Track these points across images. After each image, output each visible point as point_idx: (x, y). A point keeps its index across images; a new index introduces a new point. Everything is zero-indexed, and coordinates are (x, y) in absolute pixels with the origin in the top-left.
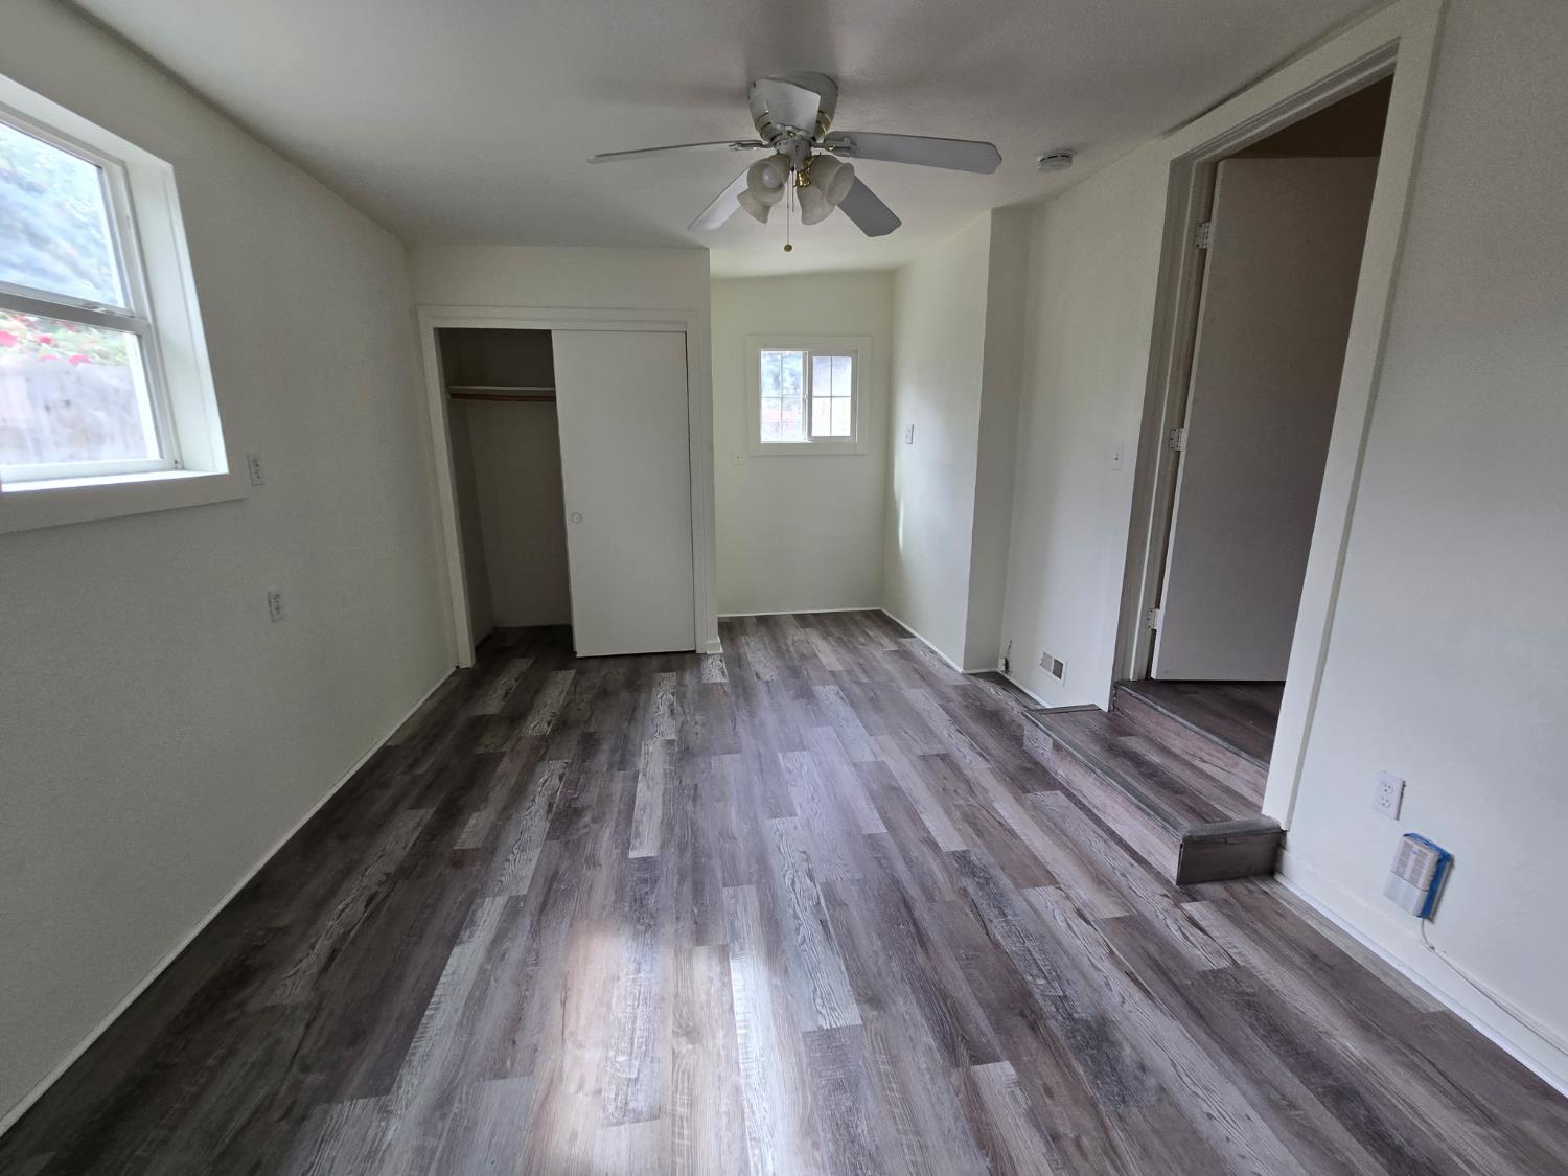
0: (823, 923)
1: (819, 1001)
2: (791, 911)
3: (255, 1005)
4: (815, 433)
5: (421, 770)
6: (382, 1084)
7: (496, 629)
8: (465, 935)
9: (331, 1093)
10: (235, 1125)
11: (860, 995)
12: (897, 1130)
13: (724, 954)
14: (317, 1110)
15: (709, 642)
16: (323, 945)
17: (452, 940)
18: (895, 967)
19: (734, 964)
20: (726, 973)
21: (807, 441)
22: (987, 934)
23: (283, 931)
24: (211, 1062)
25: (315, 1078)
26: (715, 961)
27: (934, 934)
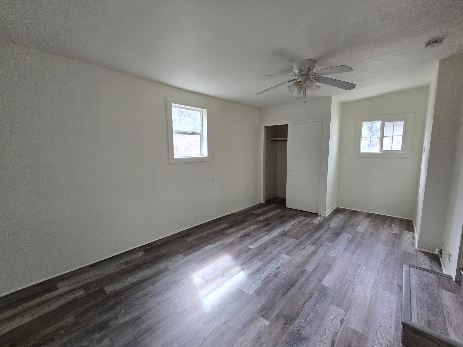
0: (267, 277)
1: (248, 286)
2: (264, 271)
3: (186, 239)
4: (384, 149)
5: (234, 219)
6: (185, 255)
7: (277, 197)
8: (212, 244)
9: (181, 253)
10: (172, 250)
11: (257, 291)
12: (233, 311)
13: (243, 269)
14: (179, 253)
15: (322, 212)
16: (198, 236)
17: (210, 244)
18: (271, 293)
19: (242, 272)
20: (239, 272)
21: (381, 152)
22: (304, 304)
23: (196, 233)
24: (177, 243)
25: (182, 250)
26: (240, 269)
27: (289, 294)
